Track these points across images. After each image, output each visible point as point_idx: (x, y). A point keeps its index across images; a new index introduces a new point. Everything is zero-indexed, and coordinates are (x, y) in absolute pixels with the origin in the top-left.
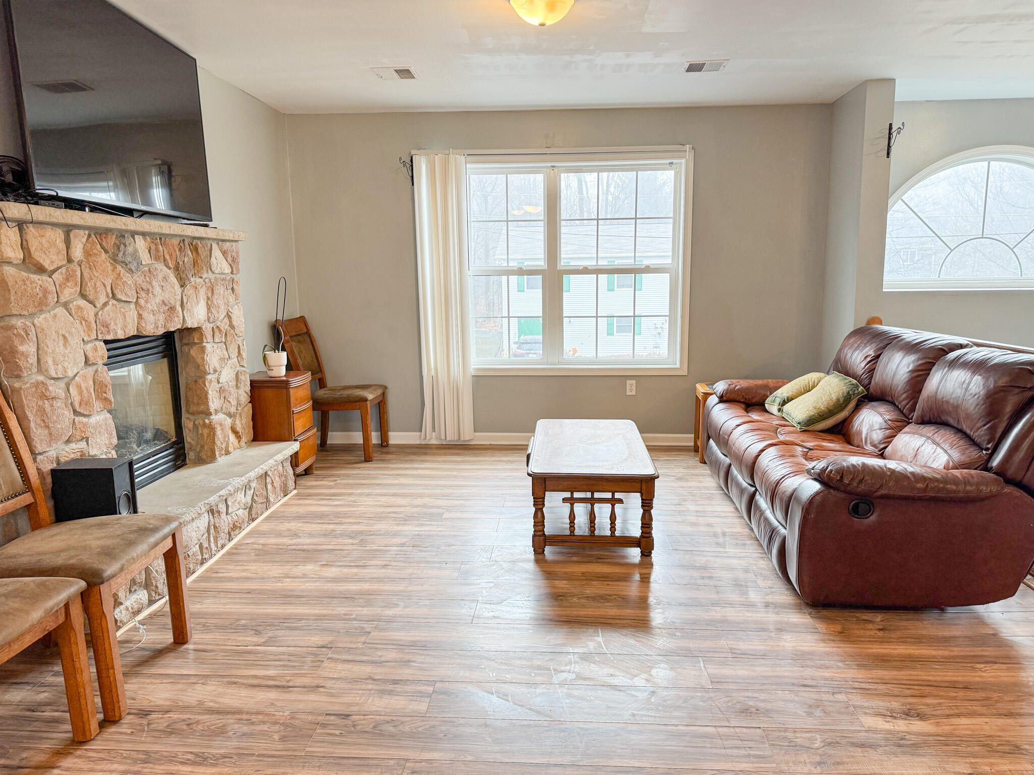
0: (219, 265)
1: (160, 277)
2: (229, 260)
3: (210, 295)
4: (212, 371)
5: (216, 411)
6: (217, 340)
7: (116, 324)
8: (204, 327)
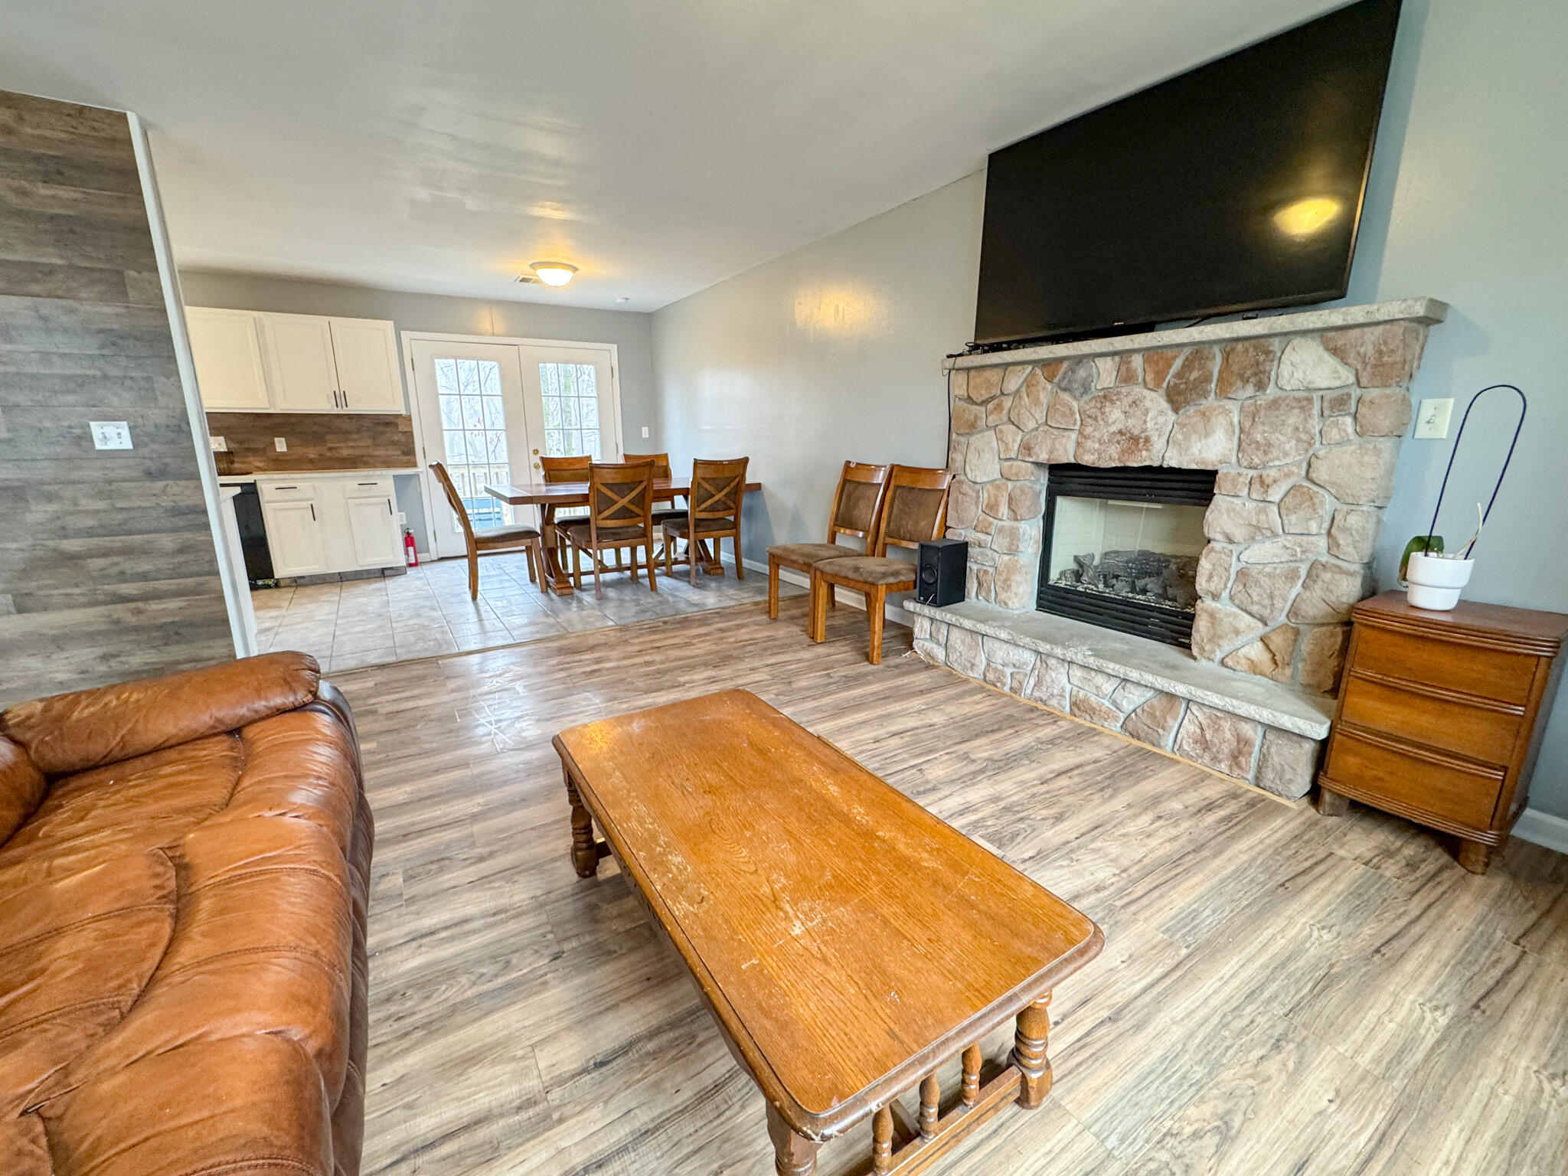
0: (1298, 375)
1: (1126, 401)
2: (1351, 361)
3: (1247, 425)
4: (1219, 537)
5: (1215, 597)
6: (1254, 496)
7: (1040, 449)
8: (1222, 471)
